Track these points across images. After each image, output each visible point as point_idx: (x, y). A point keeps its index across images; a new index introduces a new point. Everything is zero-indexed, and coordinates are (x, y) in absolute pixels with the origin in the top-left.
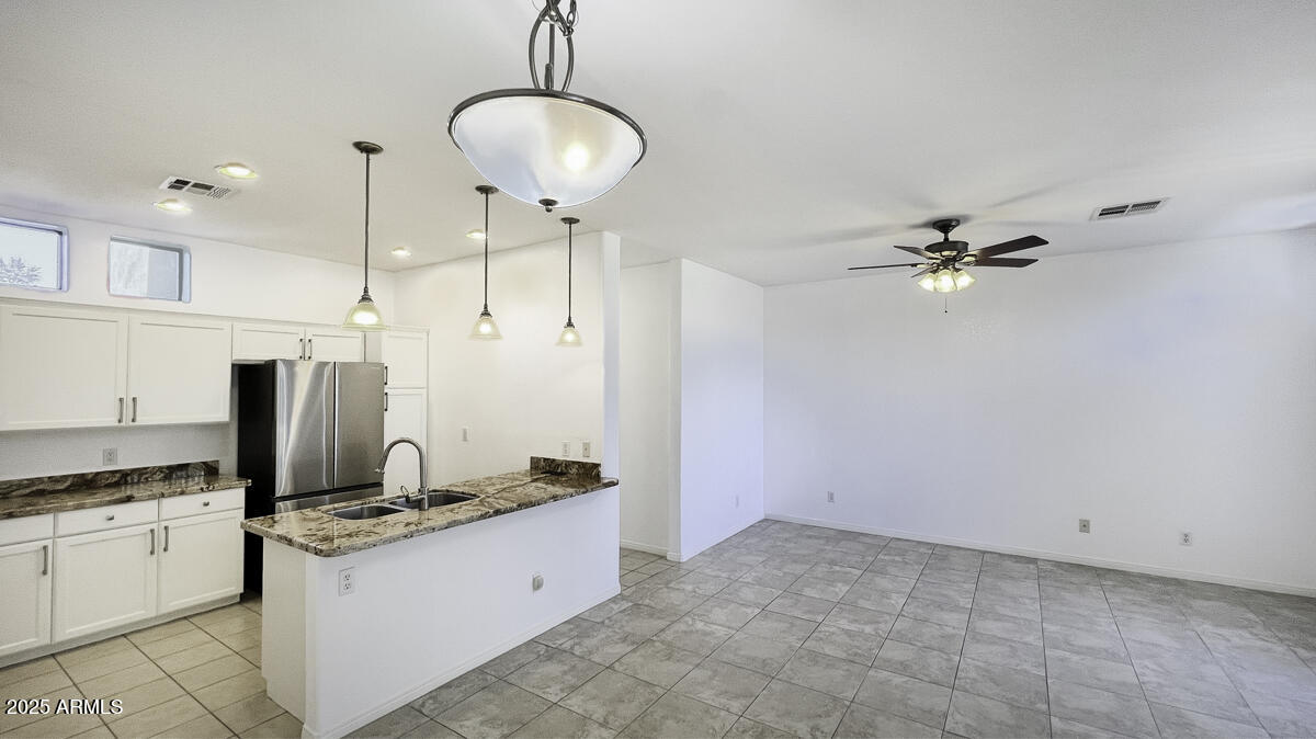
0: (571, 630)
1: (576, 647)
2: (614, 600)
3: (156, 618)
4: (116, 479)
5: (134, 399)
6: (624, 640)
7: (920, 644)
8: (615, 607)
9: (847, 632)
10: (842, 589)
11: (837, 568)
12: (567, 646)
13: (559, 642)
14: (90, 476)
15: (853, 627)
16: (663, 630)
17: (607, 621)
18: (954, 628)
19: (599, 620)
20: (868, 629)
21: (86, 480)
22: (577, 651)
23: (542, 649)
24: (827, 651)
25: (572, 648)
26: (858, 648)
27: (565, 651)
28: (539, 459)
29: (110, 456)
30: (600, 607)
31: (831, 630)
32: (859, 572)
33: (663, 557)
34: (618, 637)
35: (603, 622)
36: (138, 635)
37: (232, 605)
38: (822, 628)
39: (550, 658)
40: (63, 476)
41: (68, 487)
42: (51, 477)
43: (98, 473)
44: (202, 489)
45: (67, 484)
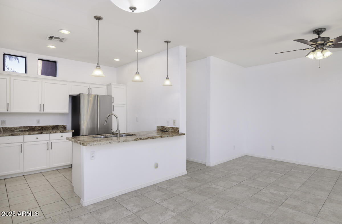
0: (168, 183)
1: (168, 188)
2: (184, 176)
3: (50, 168)
4: (40, 129)
5: (43, 105)
6: (185, 188)
7: (304, 201)
8: (184, 178)
9: (273, 194)
10: (273, 179)
11: (273, 173)
12: (165, 187)
13: (163, 186)
14: (34, 127)
15: (275, 192)
16: (199, 186)
17: (180, 182)
18: (321, 197)
19: (178, 181)
20: (282, 193)
21: (32, 128)
22: (168, 189)
23: (157, 188)
24: (263, 199)
25: (167, 188)
26: (276, 199)
27: (164, 189)
28: (159, 127)
29: (38, 121)
30: (179, 177)
31: (266, 192)
32: (282, 175)
33: (205, 165)
34: (183, 186)
35: (179, 182)
36: (45, 173)
37: (69, 168)
38: (262, 191)
39: (159, 190)
40: (27, 127)
41: (28, 130)
42: (24, 127)
43: (35, 126)
44: (61, 132)
45: (28, 129)
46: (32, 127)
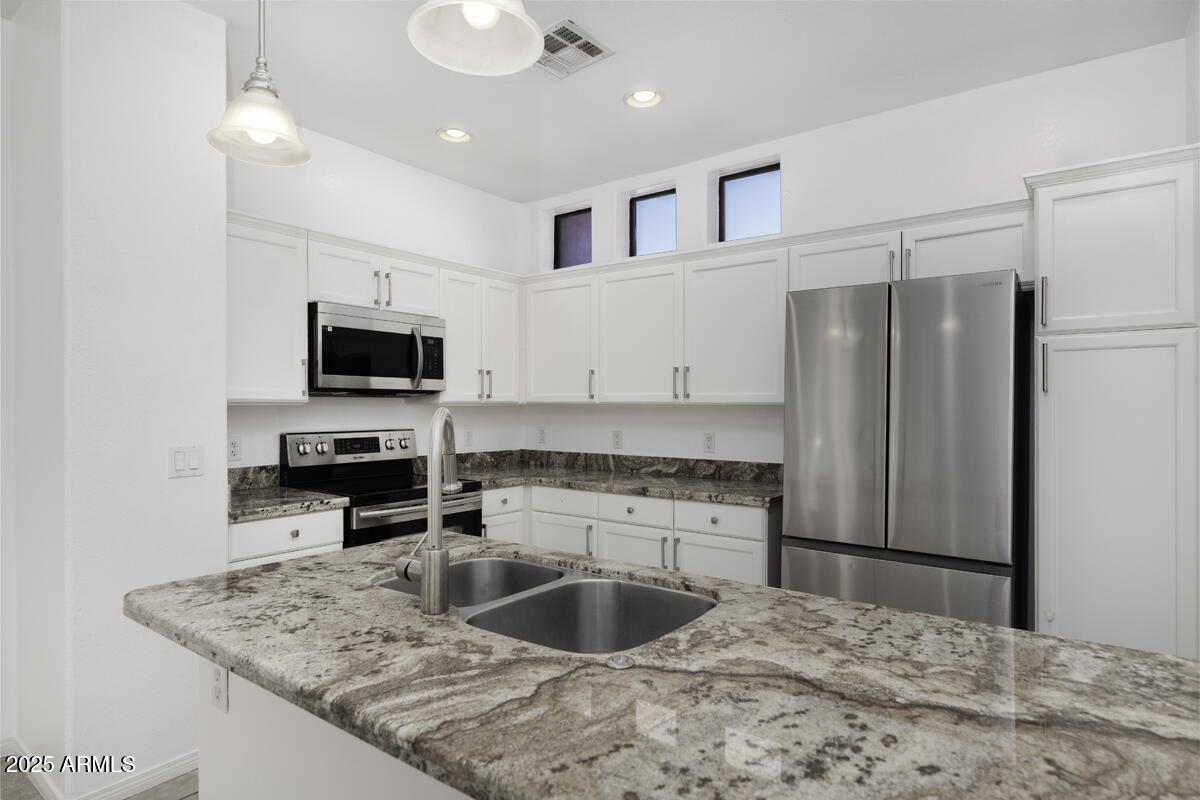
14: (692, 464)
40: (673, 459)
41: (677, 472)
42: (664, 459)
43: (697, 460)
44: (710, 497)
45: (675, 469)
46: (687, 460)
